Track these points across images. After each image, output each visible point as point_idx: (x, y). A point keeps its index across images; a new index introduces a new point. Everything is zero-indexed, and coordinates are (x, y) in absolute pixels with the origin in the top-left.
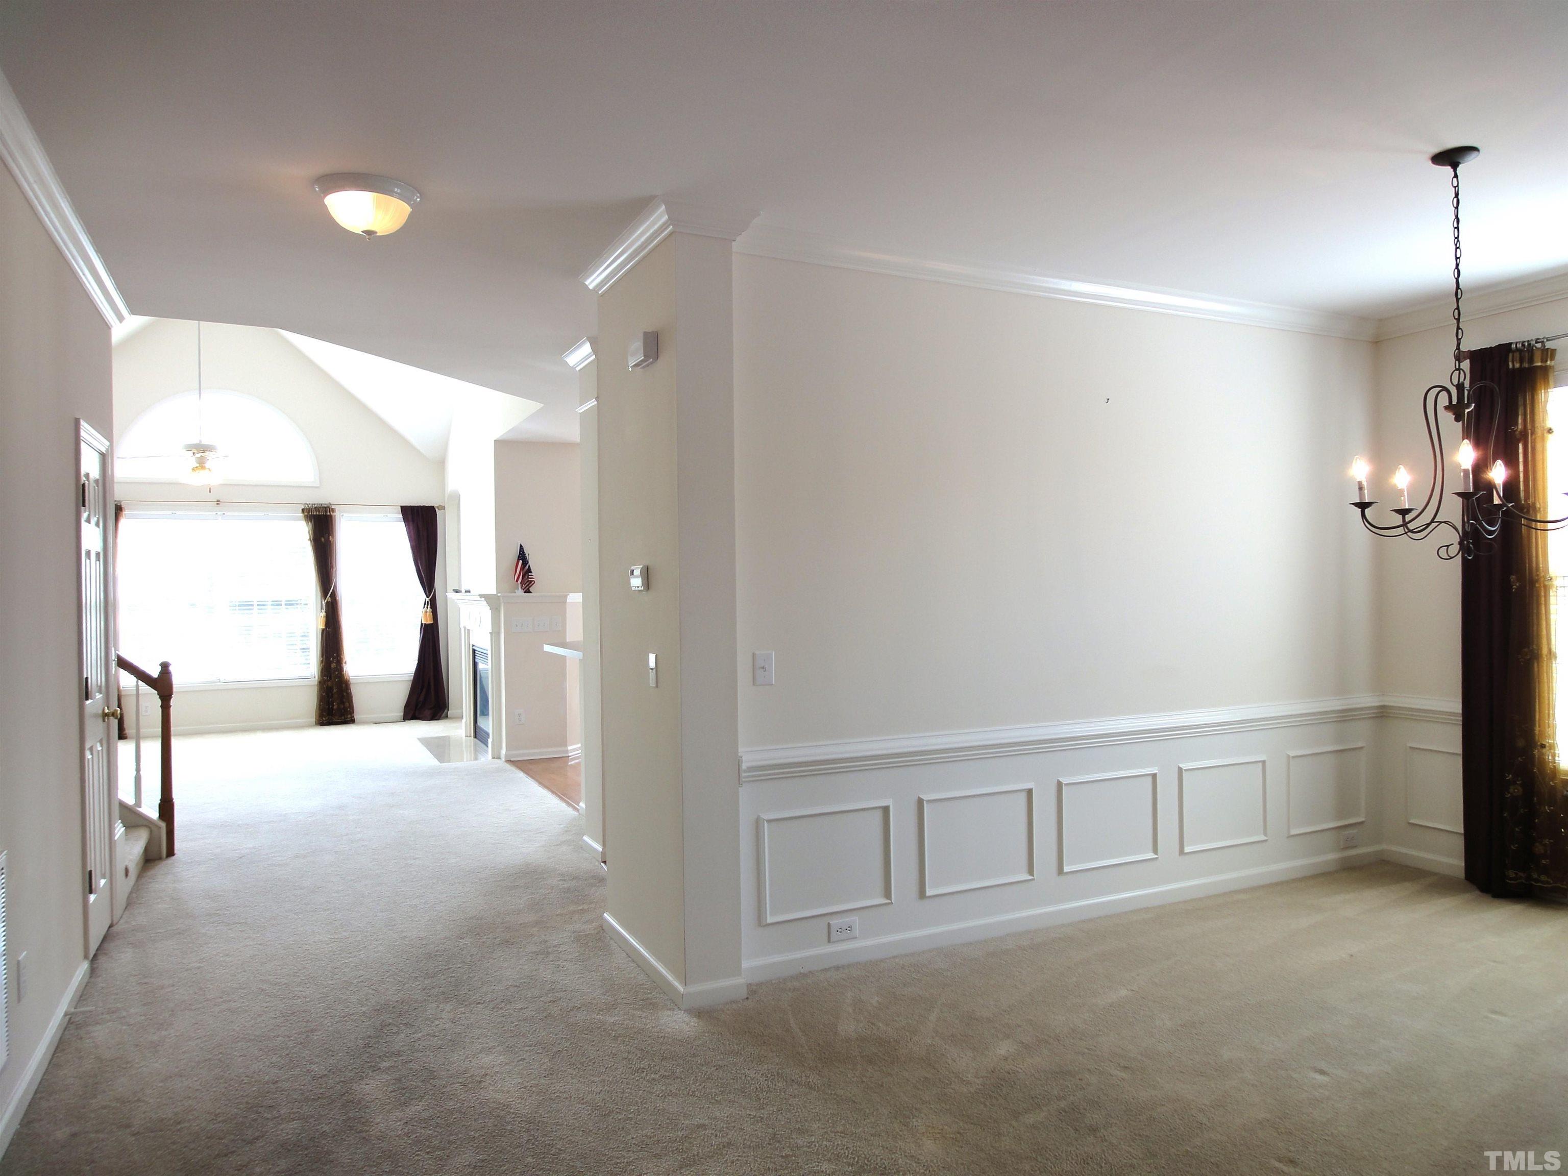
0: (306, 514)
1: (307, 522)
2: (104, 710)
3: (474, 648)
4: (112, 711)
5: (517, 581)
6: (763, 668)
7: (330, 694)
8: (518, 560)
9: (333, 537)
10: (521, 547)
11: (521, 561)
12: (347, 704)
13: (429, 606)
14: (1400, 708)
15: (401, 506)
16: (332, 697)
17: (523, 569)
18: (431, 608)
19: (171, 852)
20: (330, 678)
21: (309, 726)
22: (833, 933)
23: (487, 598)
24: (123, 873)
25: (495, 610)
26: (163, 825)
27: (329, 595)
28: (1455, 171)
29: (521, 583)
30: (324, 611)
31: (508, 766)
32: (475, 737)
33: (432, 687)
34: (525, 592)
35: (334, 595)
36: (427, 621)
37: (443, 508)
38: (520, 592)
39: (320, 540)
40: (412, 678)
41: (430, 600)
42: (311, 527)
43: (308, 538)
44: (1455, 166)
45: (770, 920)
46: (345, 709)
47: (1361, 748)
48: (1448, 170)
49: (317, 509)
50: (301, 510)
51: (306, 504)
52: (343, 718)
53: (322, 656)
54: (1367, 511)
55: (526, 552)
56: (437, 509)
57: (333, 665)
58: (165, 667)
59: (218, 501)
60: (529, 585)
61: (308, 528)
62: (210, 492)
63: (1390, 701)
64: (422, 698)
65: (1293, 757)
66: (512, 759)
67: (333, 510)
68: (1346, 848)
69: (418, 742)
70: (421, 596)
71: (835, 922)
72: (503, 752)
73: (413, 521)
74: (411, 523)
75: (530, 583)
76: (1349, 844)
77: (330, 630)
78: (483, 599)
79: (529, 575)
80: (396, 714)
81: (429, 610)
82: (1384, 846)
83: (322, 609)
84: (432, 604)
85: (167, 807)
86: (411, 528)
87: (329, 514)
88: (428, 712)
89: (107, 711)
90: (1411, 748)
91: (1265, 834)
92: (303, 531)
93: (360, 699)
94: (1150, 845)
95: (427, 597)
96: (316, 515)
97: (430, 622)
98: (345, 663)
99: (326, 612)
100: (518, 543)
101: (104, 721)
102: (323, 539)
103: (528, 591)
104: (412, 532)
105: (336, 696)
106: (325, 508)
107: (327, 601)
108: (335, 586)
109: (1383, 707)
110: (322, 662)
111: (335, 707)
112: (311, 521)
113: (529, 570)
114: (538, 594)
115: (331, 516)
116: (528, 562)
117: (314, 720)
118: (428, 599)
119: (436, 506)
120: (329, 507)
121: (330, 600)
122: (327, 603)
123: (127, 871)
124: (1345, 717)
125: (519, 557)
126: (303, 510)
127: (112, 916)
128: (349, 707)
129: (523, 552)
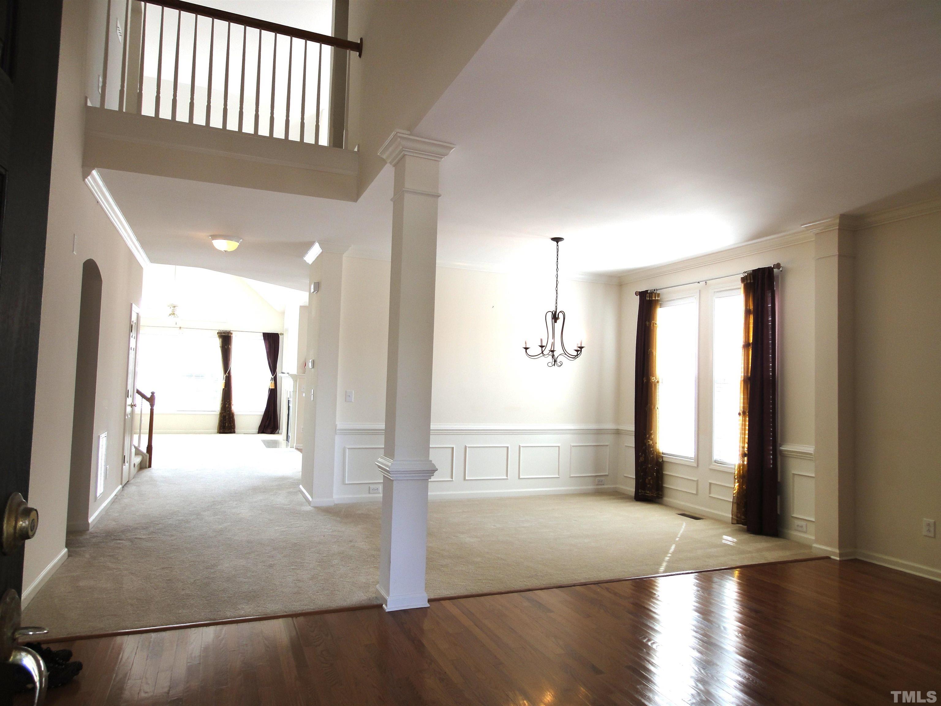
0: (219, 335)
1: (219, 339)
2: (131, 403)
3: (289, 399)
4: (134, 404)
6: (349, 396)
7: (225, 419)
9: (231, 346)
12: (232, 424)
13: (273, 380)
14: (622, 430)
15: (263, 333)
16: (225, 420)
18: (274, 381)
19: (150, 466)
20: (225, 412)
21: (215, 433)
22: (371, 490)
23: (292, 376)
24: (133, 466)
25: (295, 381)
26: (148, 455)
27: (227, 373)
28: (557, 244)
30: (224, 380)
31: (295, 450)
32: (287, 440)
33: (272, 420)
35: (229, 373)
36: (271, 387)
37: (283, 334)
39: (225, 347)
40: (263, 414)
41: (274, 377)
42: (221, 341)
43: (220, 346)
44: (557, 243)
45: (347, 482)
46: (231, 426)
47: (607, 445)
48: (555, 243)
49: (224, 333)
50: (217, 333)
51: (219, 330)
52: (230, 430)
53: (222, 401)
54: (527, 350)
56: (279, 335)
57: (227, 406)
58: (153, 393)
59: (180, 327)
61: (220, 341)
63: (621, 427)
64: (267, 424)
65: (573, 446)
66: (298, 448)
67: (232, 334)
68: (597, 485)
69: (261, 441)
70: (270, 375)
71: (372, 486)
72: (295, 445)
73: (268, 340)
74: (267, 341)
76: (600, 483)
77: (226, 389)
78: (290, 376)
80: (254, 431)
81: (273, 382)
82: (618, 486)
83: (223, 379)
84: (275, 379)
85: (150, 449)
86: (267, 343)
87: (229, 335)
88: (269, 430)
89: (132, 404)
90: (625, 446)
91: (559, 475)
92: (218, 342)
93: (239, 422)
94: (505, 475)
95: (273, 376)
96: (224, 335)
97: (273, 387)
98: (233, 405)
99: (225, 381)
101: (131, 407)
102: (226, 347)
104: (268, 345)
105: (227, 420)
106: (228, 332)
108: (230, 369)
109: (618, 429)
110: (222, 404)
111: (227, 425)
112: (221, 338)
115: (230, 336)
117: (217, 431)
118: (273, 377)
119: (279, 333)
120: (230, 332)
121: (227, 375)
122: (226, 377)
123: (134, 465)
124: (599, 432)
126: (218, 333)
127: (129, 478)
128: (233, 426)
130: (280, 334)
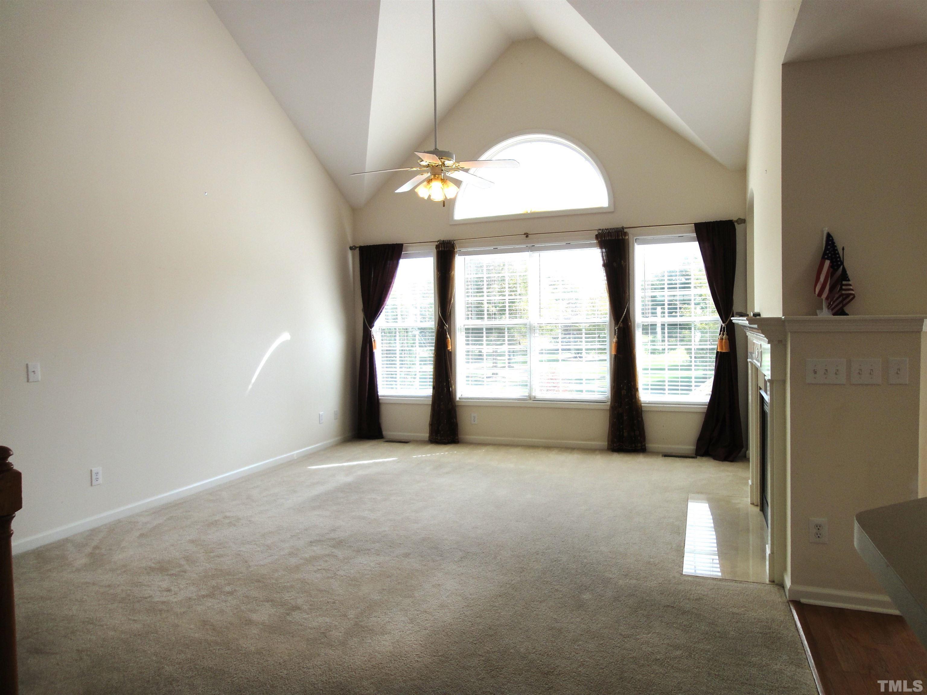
0: (598, 239)
1: (601, 249)
5: (820, 294)
7: (622, 421)
8: (823, 259)
9: (625, 262)
10: (829, 237)
11: (827, 263)
12: (639, 432)
13: (725, 332)
15: (695, 224)
16: (623, 423)
17: (832, 274)
18: (728, 335)
21: (603, 452)
25: (778, 344)
27: (621, 321)
29: (827, 298)
30: (616, 337)
34: (834, 314)
35: (627, 319)
36: (723, 349)
37: (745, 220)
38: (825, 314)
39: (613, 265)
41: (727, 325)
42: (604, 255)
43: (601, 262)
46: (637, 437)
49: (611, 233)
51: (600, 230)
52: (634, 446)
53: (614, 382)
55: (839, 244)
56: (736, 224)
57: (624, 392)
59: (526, 234)
60: (842, 302)
61: (602, 253)
62: (444, 206)
64: (716, 435)
67: (626, 234)
70: (717, 322)
73: (709, 239)
74: (706, 242)
75: (844, 299)
77: (621, 355)
78: (756, 326)
79: (841, 289)
80: (688, 449)
81: (725, 336)
83: (614, 333)
84: (729, 330)
86: (706, 248)
87: (621, 237)
92: (596, 256)
95: (725, 323)
96: (609, 240)
97: (727, 349)
100: (822, 231)
102: (615, 264)
103: (842, 312)
104: (707, 252)
105: (627, 423)
106: (619, 230)
107: (619, 327)
108: (628, 312)
111: (626, 434)
112: (604, 247)
113: (844, 276)
114: (856, 317)
116: (842, 263)
117: (606, 446)
119: (734, 218)
120: (623, 230)
121: (623, 324)
122: (620, 329)
125: (825, 254)
126: (594, 235)
128: (640, 436)
129: (833, 243)
130: (737, 221)
